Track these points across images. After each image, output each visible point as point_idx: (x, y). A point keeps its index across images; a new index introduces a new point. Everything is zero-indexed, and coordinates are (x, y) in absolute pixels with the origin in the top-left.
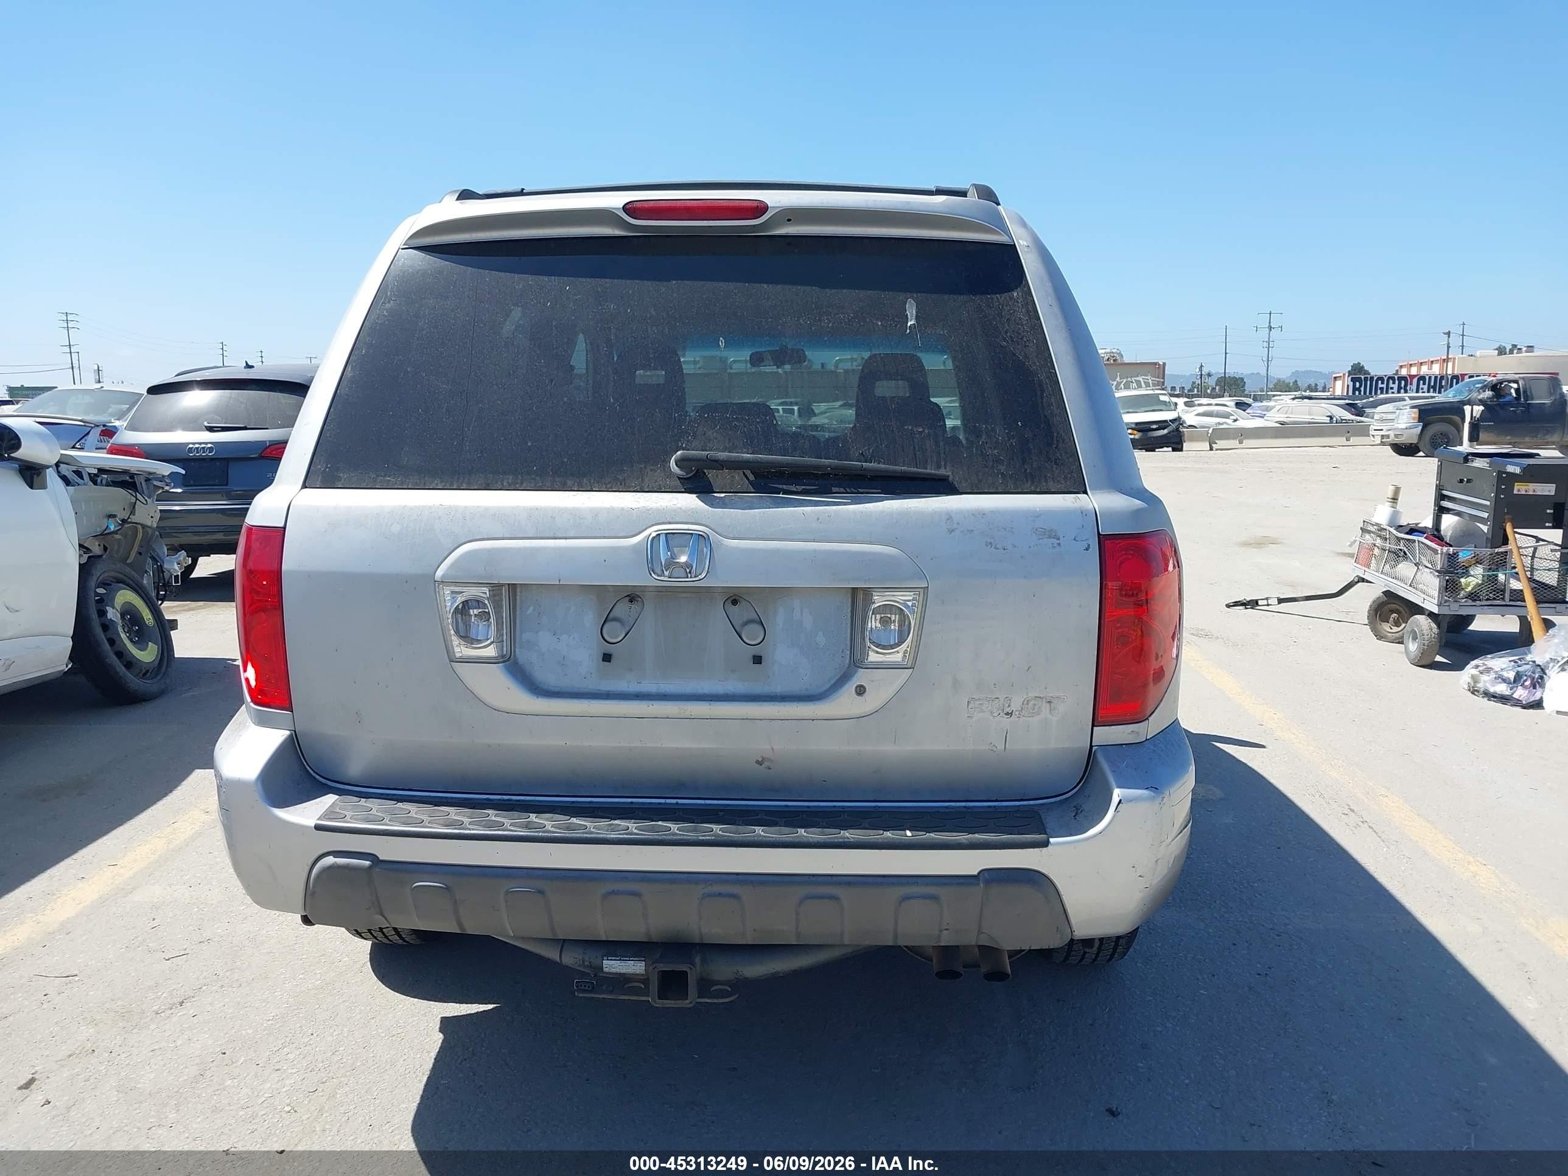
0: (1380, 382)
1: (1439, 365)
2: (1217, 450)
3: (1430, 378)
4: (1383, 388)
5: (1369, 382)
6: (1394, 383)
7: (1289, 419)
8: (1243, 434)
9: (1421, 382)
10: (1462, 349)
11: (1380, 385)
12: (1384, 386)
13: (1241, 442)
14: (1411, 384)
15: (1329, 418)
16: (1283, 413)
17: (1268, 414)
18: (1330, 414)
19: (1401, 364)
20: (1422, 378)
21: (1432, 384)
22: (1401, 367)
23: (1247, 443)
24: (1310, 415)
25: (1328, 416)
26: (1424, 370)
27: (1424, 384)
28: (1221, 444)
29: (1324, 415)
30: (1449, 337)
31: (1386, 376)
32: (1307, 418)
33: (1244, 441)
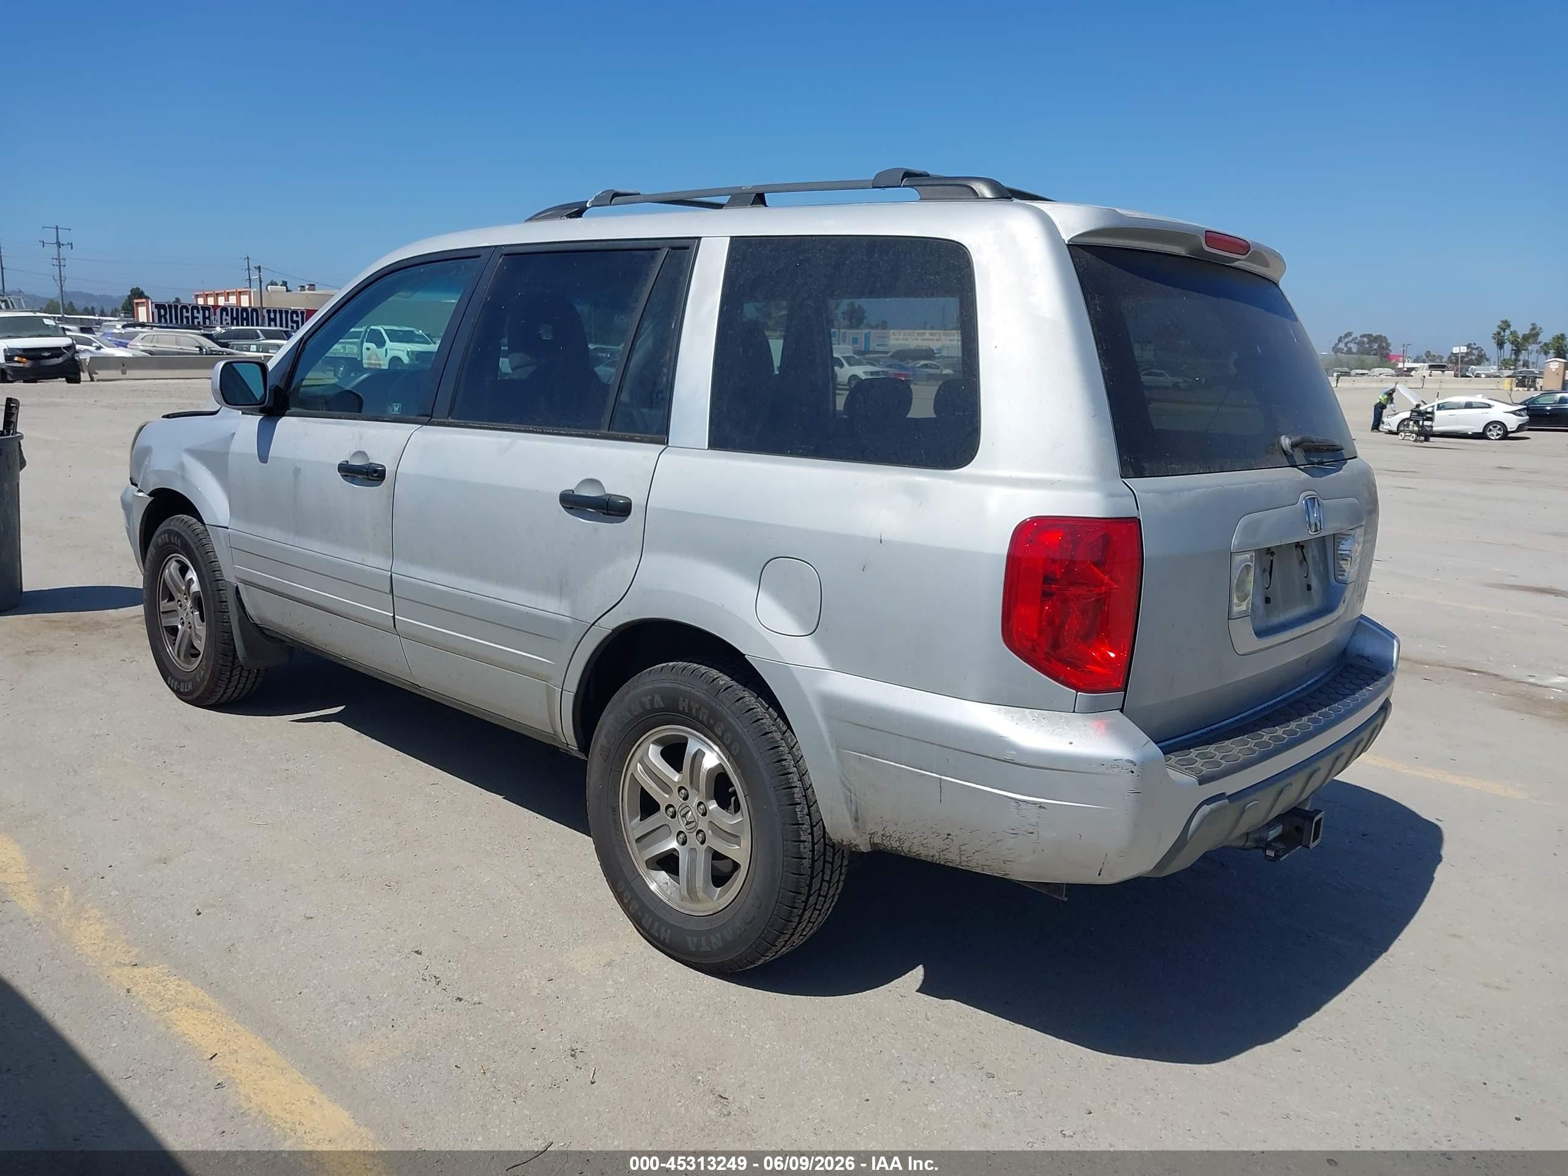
0: (184, 311)
1: (235, 297)
2: (98, 380)
3: (232, 309)
4: (188, 317)
5: (173, 311)
6: (198, 312)
7: (155, 348)
8: (123, 364)
9: (224, 313)
10: (250, 283)
11: (185, 314)
12: (189, 314)
13: (124, 373)
14: (215, 314)
15: (198, 349)
16: (147, 342)
17: (132, 343)
18: (198, 345)
19: (197, 293)
20: (224, 309)
21: (235, 316)
22: (197, 296)
23: (131, 373)
24: (177, 344)
25: (197, 347)
26: (221, 302)
27: (227, 315)
28: (102, 374)
29: (193, 346)
30: (260, 271)
31: (189, 305)
32: (174, 348)
33: (127, 372)
